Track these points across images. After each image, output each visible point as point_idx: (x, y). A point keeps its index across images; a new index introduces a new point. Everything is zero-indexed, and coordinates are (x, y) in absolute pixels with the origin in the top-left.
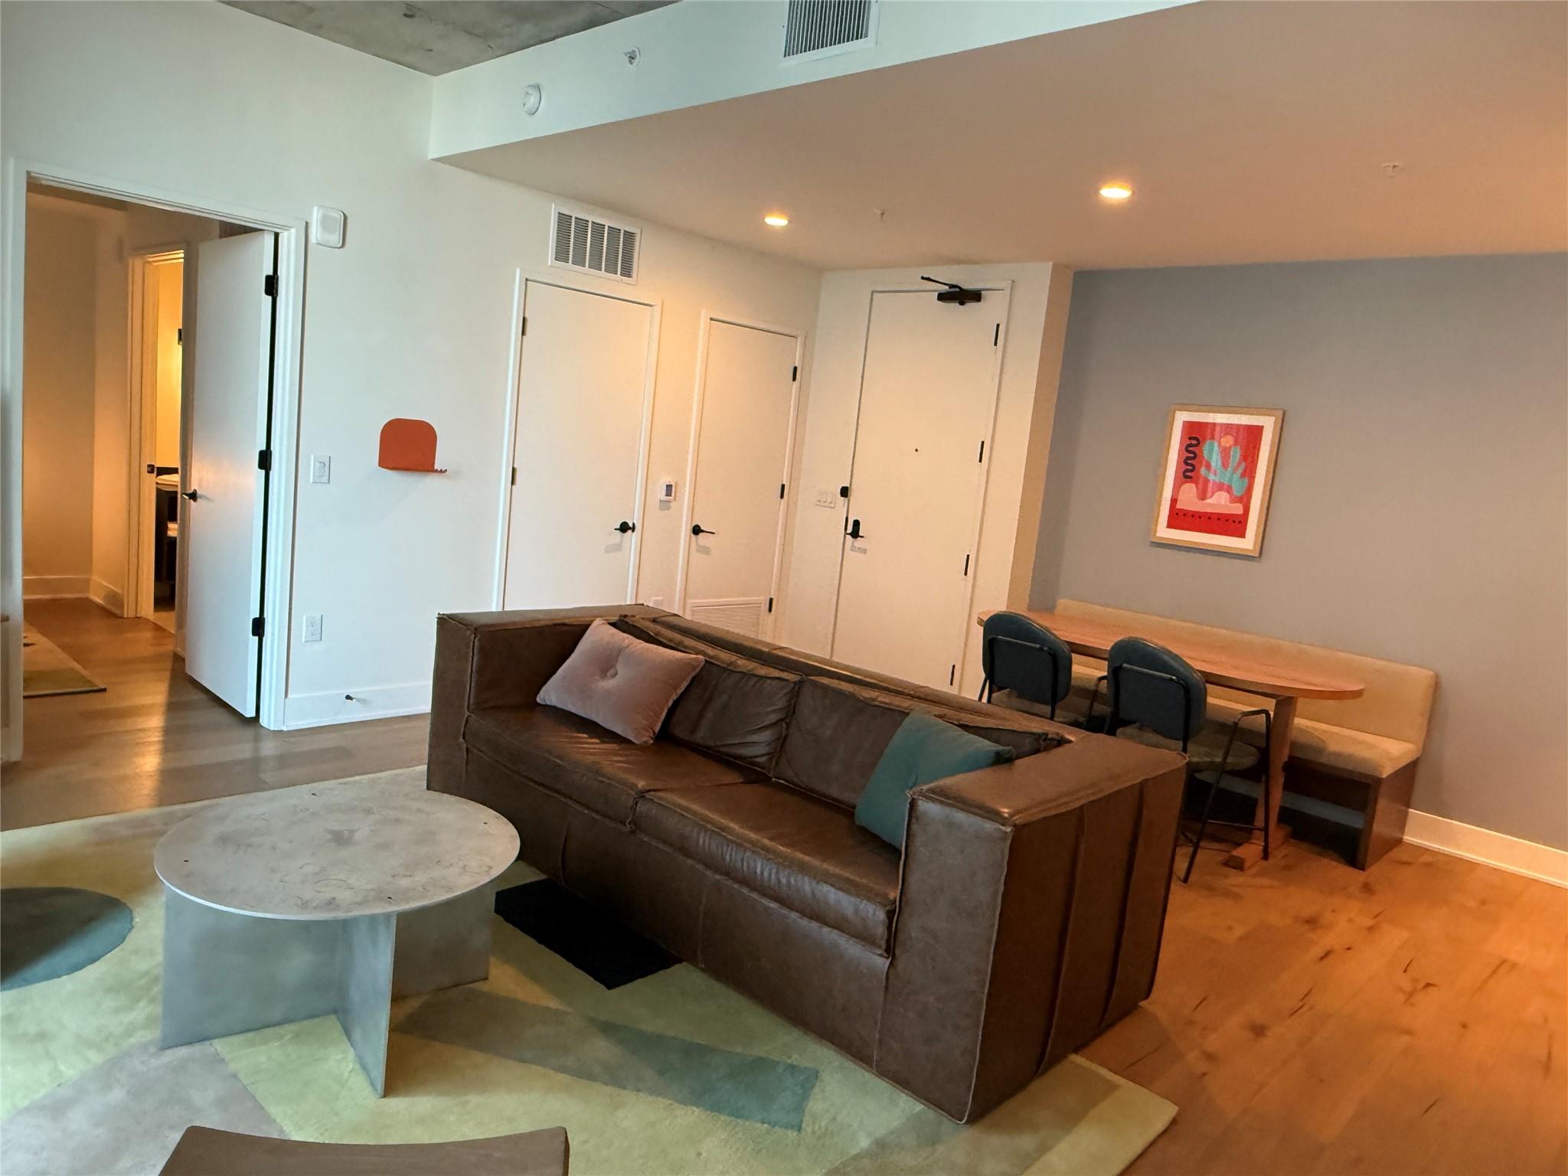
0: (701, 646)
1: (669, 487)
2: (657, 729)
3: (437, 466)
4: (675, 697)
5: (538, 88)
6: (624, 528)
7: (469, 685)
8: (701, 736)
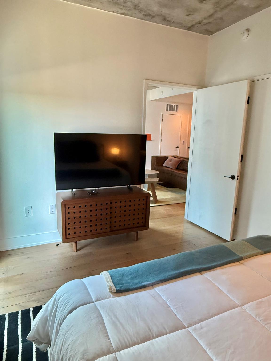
0: (182, 158)
1: (184, 141)
2: (176, 167)
3: (151, 140)
4: (178, 164)
5: (162, 92)
6: (177, 147)
7: (155, 163)
8: (181, 168)
